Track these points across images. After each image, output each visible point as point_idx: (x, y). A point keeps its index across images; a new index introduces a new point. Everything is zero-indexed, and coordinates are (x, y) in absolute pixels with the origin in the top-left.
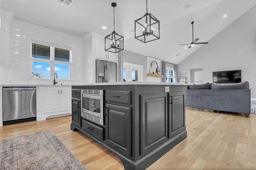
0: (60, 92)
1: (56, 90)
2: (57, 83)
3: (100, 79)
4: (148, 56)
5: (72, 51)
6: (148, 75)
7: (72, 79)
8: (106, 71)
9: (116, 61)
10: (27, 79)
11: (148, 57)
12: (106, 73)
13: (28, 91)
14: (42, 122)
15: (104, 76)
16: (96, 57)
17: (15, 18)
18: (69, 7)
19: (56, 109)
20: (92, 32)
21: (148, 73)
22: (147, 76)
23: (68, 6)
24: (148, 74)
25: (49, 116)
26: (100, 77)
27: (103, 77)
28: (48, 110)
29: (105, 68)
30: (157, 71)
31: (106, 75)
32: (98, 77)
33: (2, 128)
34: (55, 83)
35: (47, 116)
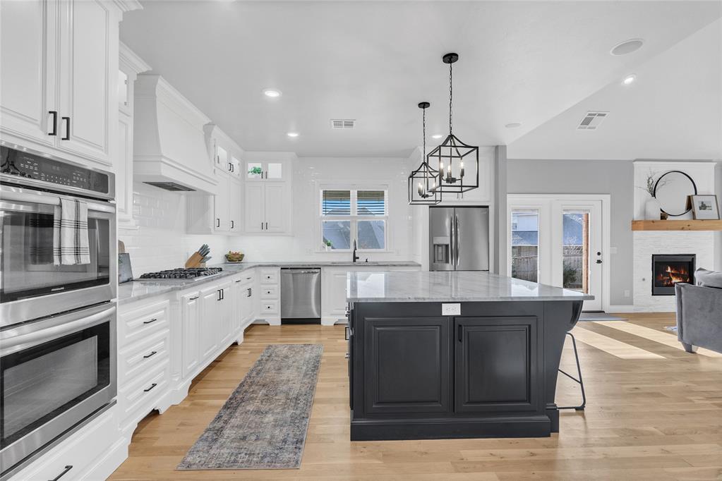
2: (358, 258)
3: (440, 251)
4: (635, 161)
5: (388, 191)
6: (636, 225)
7: (388, 249)
8: (453, 229)
9: (488, 201)
10: (316, 251)
11: (635, 163)
12: (454, 233)
14: (328, 329)
20: (419, 147)
21: (637, 215)
22: (633, 229)
24: (634, 222)
28: (337, 310)
30: (690, 206)
31: (453, 238)
32: (434, 245)
33: (279, 328)
34: (355, 258)
35: (335, 319)
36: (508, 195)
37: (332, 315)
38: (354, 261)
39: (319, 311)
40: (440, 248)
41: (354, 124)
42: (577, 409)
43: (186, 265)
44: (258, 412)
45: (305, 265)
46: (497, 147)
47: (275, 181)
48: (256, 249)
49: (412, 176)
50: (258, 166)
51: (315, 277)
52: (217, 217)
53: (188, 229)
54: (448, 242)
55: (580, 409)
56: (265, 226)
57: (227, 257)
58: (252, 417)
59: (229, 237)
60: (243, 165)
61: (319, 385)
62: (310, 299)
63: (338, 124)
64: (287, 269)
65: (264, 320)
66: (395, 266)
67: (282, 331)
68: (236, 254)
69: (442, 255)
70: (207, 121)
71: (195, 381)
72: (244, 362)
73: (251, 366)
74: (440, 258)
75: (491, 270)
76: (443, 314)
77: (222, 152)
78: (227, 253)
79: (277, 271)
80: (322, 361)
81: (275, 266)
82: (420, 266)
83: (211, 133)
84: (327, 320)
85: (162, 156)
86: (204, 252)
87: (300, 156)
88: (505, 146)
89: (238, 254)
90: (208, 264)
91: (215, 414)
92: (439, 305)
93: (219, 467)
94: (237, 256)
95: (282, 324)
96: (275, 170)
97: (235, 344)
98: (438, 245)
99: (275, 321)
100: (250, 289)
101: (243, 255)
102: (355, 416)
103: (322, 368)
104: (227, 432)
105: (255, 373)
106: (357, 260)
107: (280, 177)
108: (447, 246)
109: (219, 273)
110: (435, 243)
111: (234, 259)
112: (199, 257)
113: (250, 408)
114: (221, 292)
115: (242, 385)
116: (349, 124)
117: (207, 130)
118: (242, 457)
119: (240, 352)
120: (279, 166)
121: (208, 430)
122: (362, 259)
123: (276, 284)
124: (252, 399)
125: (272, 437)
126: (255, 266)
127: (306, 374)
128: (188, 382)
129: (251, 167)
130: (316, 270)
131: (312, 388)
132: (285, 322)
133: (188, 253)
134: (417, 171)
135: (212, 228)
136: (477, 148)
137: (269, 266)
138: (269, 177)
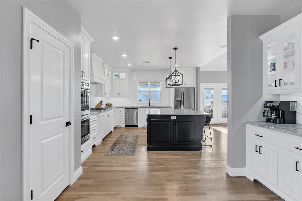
5: (161, 82)
7: (161, 102)
8: (182, 95)
10: (136, 103)
31: (182, 98)
32: (176, 101)
34: (150, 105)
35: (143, 125)
36: (201, 84)
38: (149, 106)
39: (137, 123)
40: (178, 102)
41: (149, 62)
42: (210, 146)
43: (96, 107)
44: (122, 146)
45: (133, 107)
46: (197, 68)
47: (123, 79)
48: (116, 102)
49: (166, 80)
50: (117, 74)
51: (136, 111)
52: (105, 92)
53: (96, 95)
54: (181, 100)
55: (211, 146)
56: (119, 94)
57: (106, 104)
58: (121, 147)
59: (107, 98)
60: (112, 74)
61: (138, 141)
62: (134, 118)
63: (144, 62)
64: (127, 108)
65: (119, 126)
66: (163, 108)
67: (125, 129)
68: (109, 104)
69: (179, 104)
70: (103, 62)
71: (103, 140)
72: (116, 136)
73: (118, 137)
74: (178, 105)
75: (195, 109)
76: (171, 118)
78: (107, 103)
79: (123, 109)
80: (139, 136)
81: (123, 107)
82: (171, 108)
84: (140, 126)
85: (94, 75)
86: (101, 103)
87: (131, 70)
88: (200, 68)
90: (102, 107)
91: (111, 146)
92: (170, 116)
93: (115, 155)
96: (123, 75)
97: (112, 132)
98: (178, 101)
99: (123, 126)
100: (115, 115)
101: (111, 104)
102: (148, 145)
103: (139, 137)
104: (115, 149)
105: (119, 139)
108: (180, 101)
109: (107, 109)
110: (176, 100)
111: (109, 105)
113: (120, 145)
114: (108, 115)
115: (116, 141)
116: (148, 62)
117: (103, 64)
118: (120, 153)
119: (113, 134)
120: (124, 74)
121: (110, 149)
122: (152, 105)
123: (123, 114)
124: (120, 143)
125: (127, 150)
126: (116, 108)
127: (134, 139)
128: (101, 139)
129: (114, 74)
130: (137, 109)
131: (137, 141)
132: (126, 126)
133: (96, 103)
134: (168, 78)
135: (104, 95)
136: (182, 74)
137: (121, 107)
138: (121, 77)
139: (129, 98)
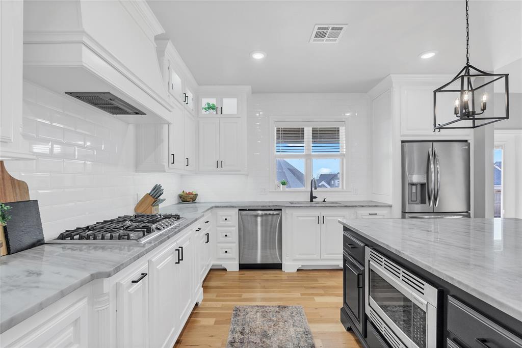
0: (321, 220)
1: (314, 217)
2: (315, 197)
3: (414, 191)
5: (344, 128)
7: (345, 188)
8: (432, 166)
9: (468, 135)
10: (271, 191)
12: (433, 170)
13: (270, 217)
14: (291, 277)
15: (426, 182)
16: (401, 136)
17: (254, 92)
18: (337, 42)
19: (313, 254)
20: (391, 75)
23: (335, 40)
25: (302, 266)
26: (413, 184)
27: (422, 185)
28: (300, 254)
29: (430, 159)
31: (433, 175)
32: (409, 185)
33: (237, 275)
34: (312, 198)
35: (299, 264)
37: (295, 260)
38: (311, 200)
39: (281, 259)
40: (414, 187)
41: (341, 33)
43: (136, 210)
45: (266, 206)
47: (230, 117)
48: (210, 189)
50: (213, 101)
52: (171, 153)
53: (138, 166)
54: (425, 180)
56: (220, 164)
57: (180, 197)
59: (182, 176)
60: (197, 101)
63: (321, 32)
64: (246, 210)
65: (221, 265)
67: (240, 277)
68: (190, 194)
70: (160, 31)
75: (472, 212)
77: (176, 79)
78: (181, 193)
79: (235, 213)
81: (233, 207)
82: (390, 206)
83: (164, 51)
84: (289, 266)
86: (156, 194)
89: (192, 194)
94: (191, 196)
95: (240, 269)
96: (230, 106)
97: (197, 306)
99: (233, 266)
100: (208, 235)
101: (196, 195)
106: (314, 200)
107: (236, 113)
109: (176, 223)
111: (187, 199)
112: (151, 200)
114: (180, 251)
116: (336, 33)
119: (202, 321)
120: (234, 101)
122: (319, 199)
123: (233, 227)
126: (212, 208)
129: (205, 102)
130: (277, 212)
132: (243, 267)
135: (166, 164)
137: (227, 207)
138: (224, 112)
139: (247, 175)
